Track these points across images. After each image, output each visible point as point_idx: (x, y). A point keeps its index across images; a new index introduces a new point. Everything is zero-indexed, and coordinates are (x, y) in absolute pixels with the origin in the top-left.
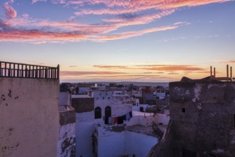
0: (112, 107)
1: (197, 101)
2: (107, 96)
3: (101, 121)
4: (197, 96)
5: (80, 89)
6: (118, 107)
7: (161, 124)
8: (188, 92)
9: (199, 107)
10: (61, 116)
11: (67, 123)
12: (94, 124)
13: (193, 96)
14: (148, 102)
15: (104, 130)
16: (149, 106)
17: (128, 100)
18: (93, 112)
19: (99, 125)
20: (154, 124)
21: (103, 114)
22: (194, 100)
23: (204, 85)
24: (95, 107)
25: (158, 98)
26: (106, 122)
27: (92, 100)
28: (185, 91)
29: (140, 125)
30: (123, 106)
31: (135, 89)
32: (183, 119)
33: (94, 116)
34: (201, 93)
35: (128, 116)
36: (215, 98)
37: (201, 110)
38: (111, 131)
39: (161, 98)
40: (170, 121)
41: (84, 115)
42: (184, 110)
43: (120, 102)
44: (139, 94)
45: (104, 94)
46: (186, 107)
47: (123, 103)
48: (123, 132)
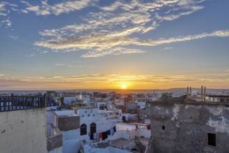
0: (97, 123)
1: (175, 120)
2: (93, 114)
3: (87, 137)
4: (175, 115)
5: (65, 98)
6: (102, 123)
7: (142, 137)
8: (167, 112)
9: (178, 126)
10: (48, 143)
11: (54, 148)
12: (80, 141)
13: (172, 115)
14: (130, 112)
15: (89, 148)
16: (131, 115)
17: (112, 116)
18: (79, 129)
19: (84, 141)
20: (136, 138)
21: (88, 130)
22: (173, 119)
23: (182, 105)
24: (81, 124)
25: (139, 107)
26: (92, 138)
27: (78, 118)
28: (165, 110)
29: (123, 139)
30: (107, 122)
31: (118, 98)
32: (163, 136)
33: (79, 133)
34: (179, 113)
35: (112, 131)
36: (191, 118)
37: (179, 128)
38: (96, 147)
39: (142, 107)
40: (151, 137)
41: (70, 133)
42: (163, 128)
43: (104, 118)
44: (122, 103)
45: (89, 111)
46: (165, 125)
47: (107, 119)
48: (107, 148)
